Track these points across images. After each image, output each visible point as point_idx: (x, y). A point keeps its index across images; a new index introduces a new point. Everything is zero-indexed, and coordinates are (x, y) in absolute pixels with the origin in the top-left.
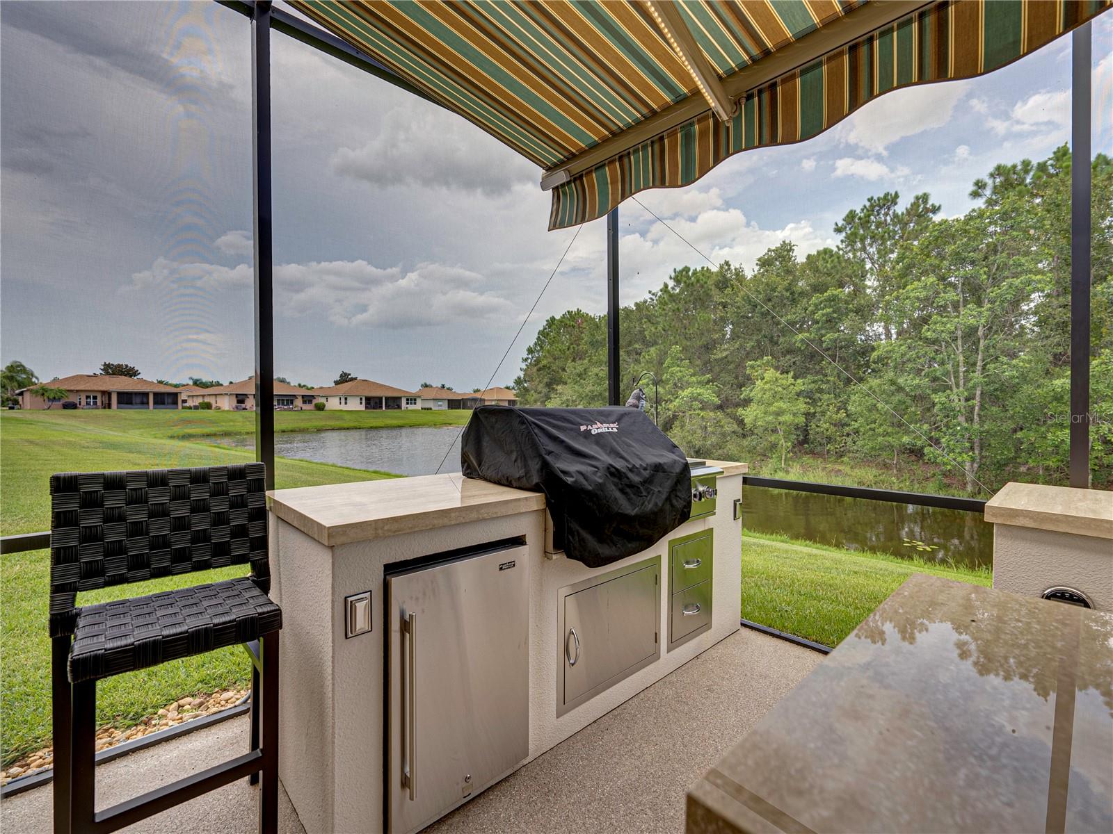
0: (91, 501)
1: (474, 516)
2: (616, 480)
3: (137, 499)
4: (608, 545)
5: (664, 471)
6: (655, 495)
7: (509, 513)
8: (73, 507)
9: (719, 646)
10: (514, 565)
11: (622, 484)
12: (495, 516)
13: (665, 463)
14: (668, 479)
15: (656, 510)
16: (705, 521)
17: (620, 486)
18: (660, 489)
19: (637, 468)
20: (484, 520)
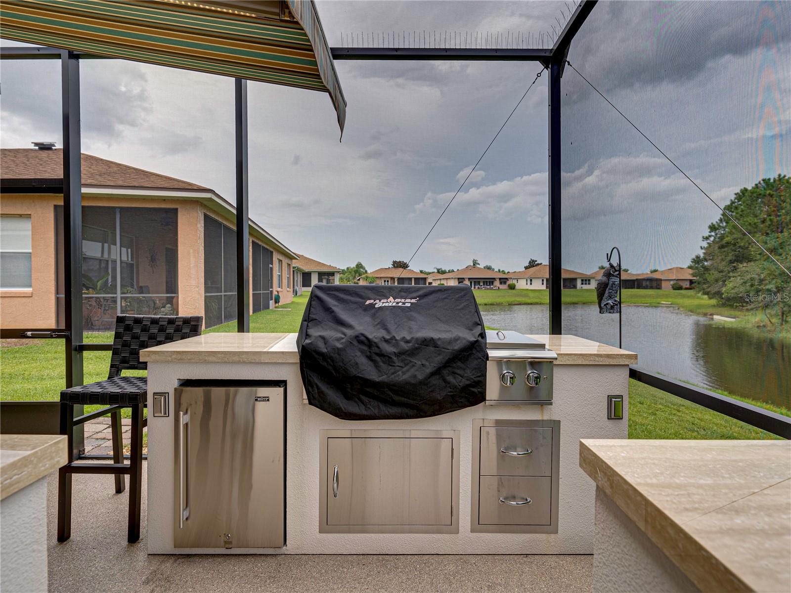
0: (128, 328)
1: (236, 358)
2: (365, 348)
3: (145, 329)
4: (356, 402)
5: (436, 346)
6: (415, 368)
7: (266, 361)
8: (121, 330)
9: (569, 558)
10: (268, 400)
11: (370, 352)
12: (254, 361)
13: (439, 339)
14: (439, 354)
15: (413, 382)
16: (542, 410)
17: (368, 354)
18: (424, 362)
19: (396, 340)
20: (244, 363)
